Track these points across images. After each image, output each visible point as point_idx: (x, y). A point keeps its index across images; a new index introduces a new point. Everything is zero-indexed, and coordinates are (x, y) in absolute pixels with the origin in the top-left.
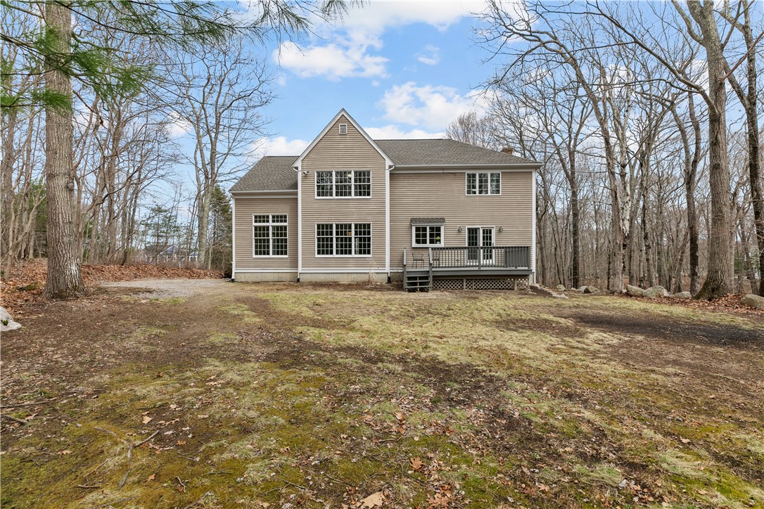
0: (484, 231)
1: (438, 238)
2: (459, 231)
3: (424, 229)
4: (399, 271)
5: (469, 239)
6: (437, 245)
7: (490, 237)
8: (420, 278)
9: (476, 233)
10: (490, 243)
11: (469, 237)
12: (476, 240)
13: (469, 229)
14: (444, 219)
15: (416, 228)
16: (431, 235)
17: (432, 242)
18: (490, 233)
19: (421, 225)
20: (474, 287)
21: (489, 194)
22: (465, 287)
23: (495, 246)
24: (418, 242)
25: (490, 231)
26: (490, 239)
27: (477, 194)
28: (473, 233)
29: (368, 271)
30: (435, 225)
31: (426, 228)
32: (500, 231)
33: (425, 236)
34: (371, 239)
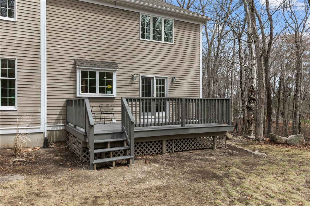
0: (157, 80)
1: (109, 87)
2: (133, 79)
3: (93, 74)
4: (58, 128)
5: (143, 90)
6: (108, 95)
7: (164, 88)
8: (113, 144)
9: (150, 83)
10: (163, 94)
11: (143, 87)
12: (150, 90)
13: (143, 78)
14: (116, 64)
15: (82, 72)
16: (102, 83)
17: (102, 91)
18: (164, 84)
19: (89, 68)
20: (174, 149)
21: (163, 41)
22: (164, 150)
23: (168, 97)
24: (84, 90)
25: (164, 81)
26: (164, 91)
27: (151, 40)
28: (147, 81)
29: (15, 132)
30: (106, 70)
31: (95, 73)
32: (173, 81)
33: (93, 82)
34: (17, 83)
